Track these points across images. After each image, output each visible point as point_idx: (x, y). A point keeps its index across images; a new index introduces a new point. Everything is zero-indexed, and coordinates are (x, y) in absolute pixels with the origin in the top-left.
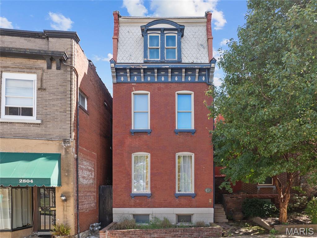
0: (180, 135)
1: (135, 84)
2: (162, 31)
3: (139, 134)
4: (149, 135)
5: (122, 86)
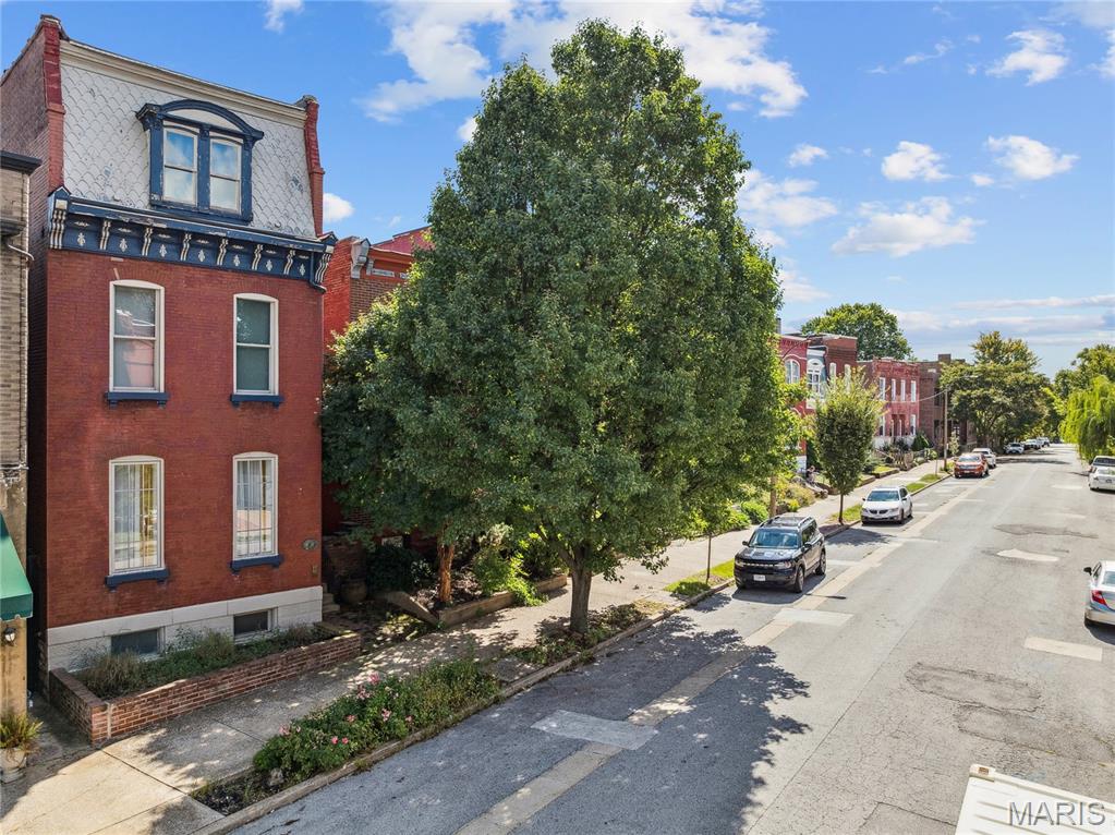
0: (243, 409)
1: (121, 260)
2: (204, 130)
3: (132, 403)
4: (161, 408)
5: (79, 261)
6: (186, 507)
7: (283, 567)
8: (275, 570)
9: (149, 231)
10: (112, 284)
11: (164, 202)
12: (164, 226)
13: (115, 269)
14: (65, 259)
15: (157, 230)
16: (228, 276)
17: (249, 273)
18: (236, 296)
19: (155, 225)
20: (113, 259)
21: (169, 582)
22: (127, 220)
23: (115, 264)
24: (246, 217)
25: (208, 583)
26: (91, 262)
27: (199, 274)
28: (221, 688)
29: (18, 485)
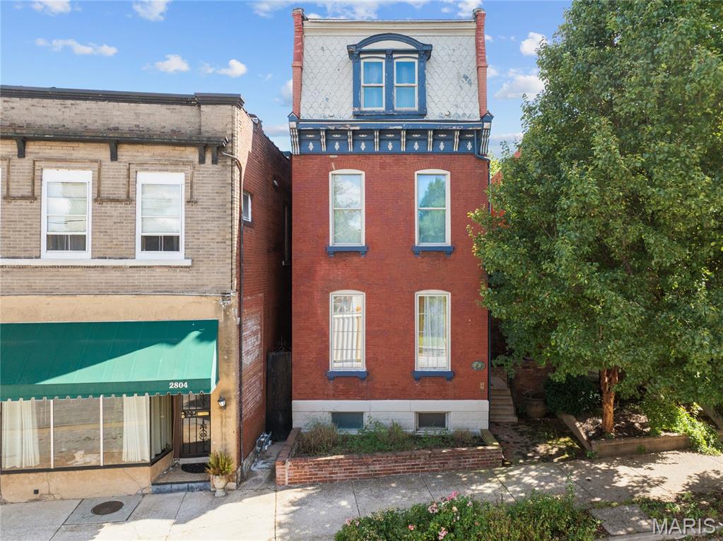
0: (423, 257)
1: (336, 156)
2: (389, 54)
3: (344, 254)
4: (362, 257)
5: (311, 161)
6: (381, 328)
7: (454, 380)
8: (449, 382)
9: (350, 134)
10: (330, 173)
11: (362, 112)
12: (358, 128)
13: (333, 163)
14: (302, 161)
15: (354, 131)
16: (410, 159)
17: (426, 154)
18: (416, 173)
19: (352, 128)
20: (331, 156)
21: (368, 380)
22: (333, 128)
23: (332, 159)
24: (422, 113)
25: (396, 385)
26: (318, 160)
27: (389, 160)
28: (371, 467)
29: (230, 306)
